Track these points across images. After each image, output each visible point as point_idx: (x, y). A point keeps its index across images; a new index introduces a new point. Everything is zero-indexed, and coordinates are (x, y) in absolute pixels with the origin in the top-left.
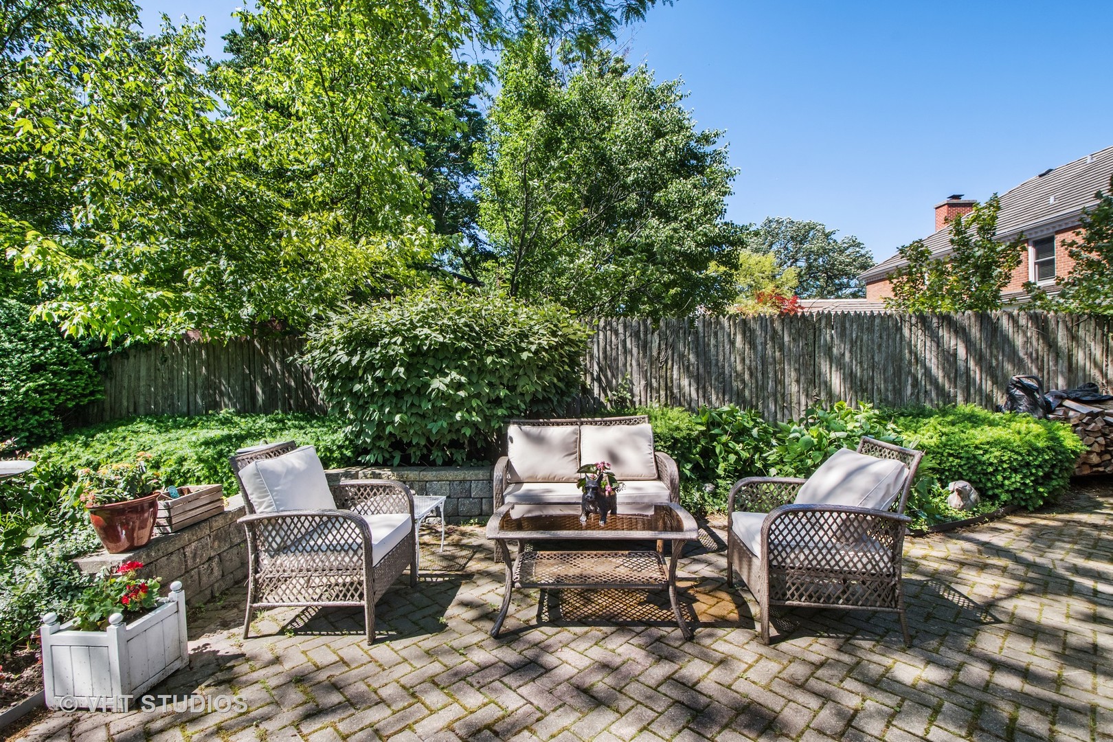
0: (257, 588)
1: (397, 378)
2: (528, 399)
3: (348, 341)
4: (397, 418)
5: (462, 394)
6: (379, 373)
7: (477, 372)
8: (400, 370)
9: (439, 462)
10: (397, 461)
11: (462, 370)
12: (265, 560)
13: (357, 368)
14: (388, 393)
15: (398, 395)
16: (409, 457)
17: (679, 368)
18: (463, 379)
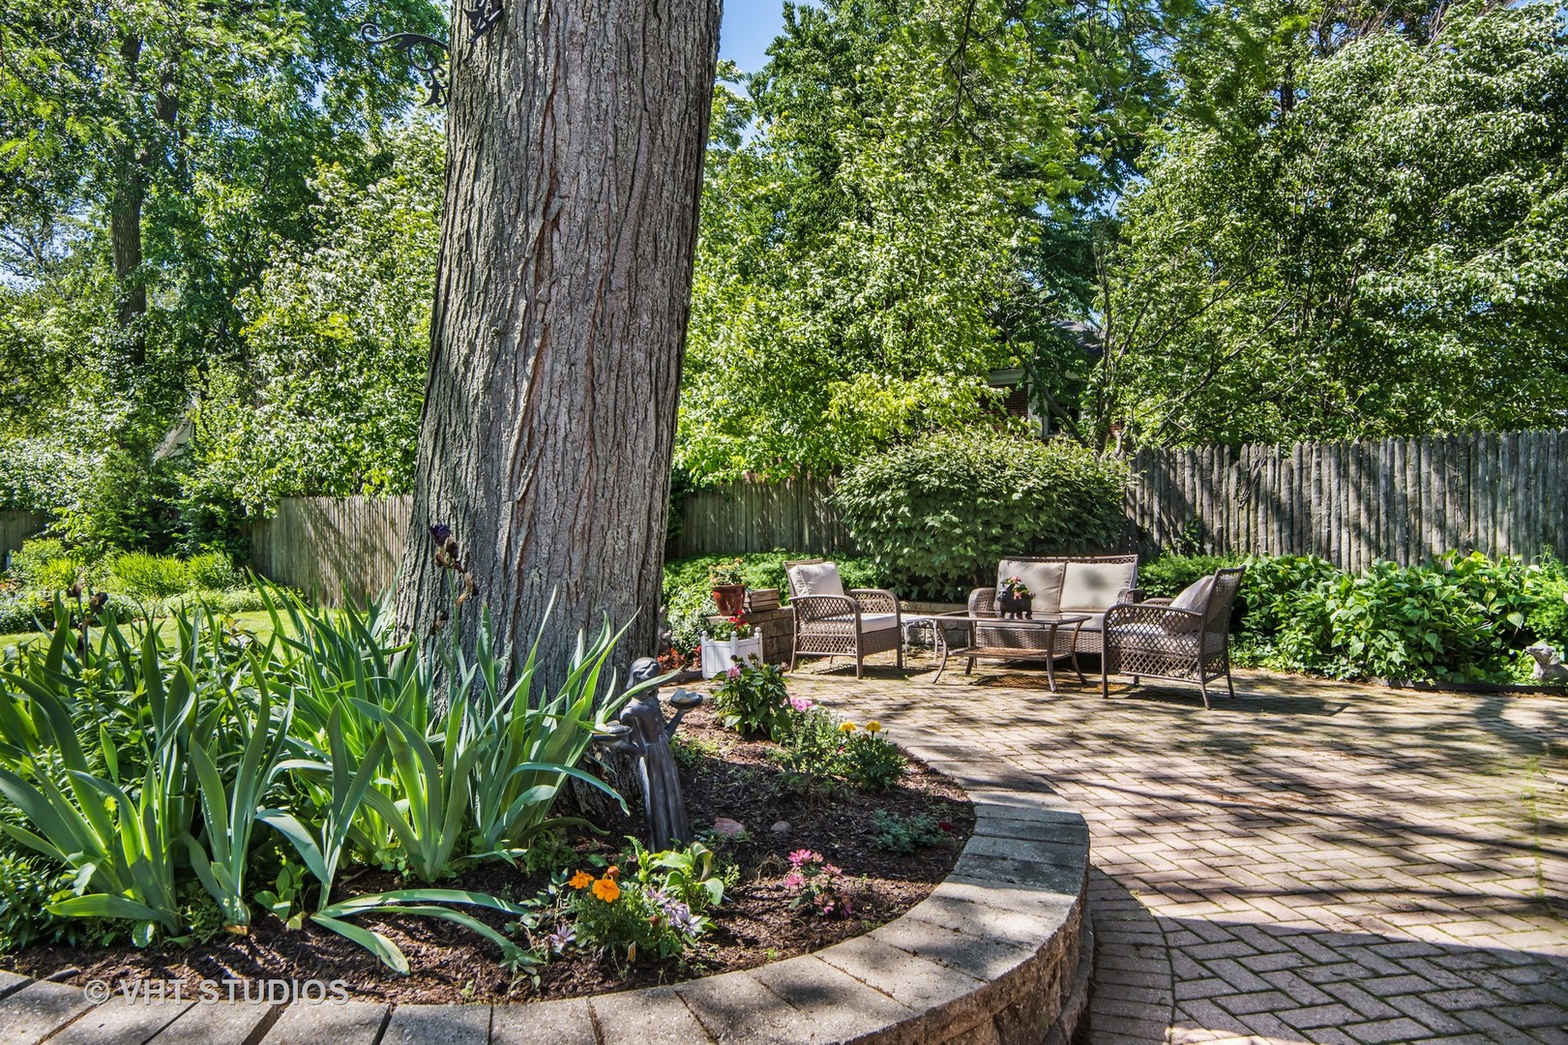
0: (798, 643)
1: (904, 517)
2: (1026, 538)
3: (868, 484)
4: (906, 551)
5: (958, 531)
6: (890, 512)
7: (970, 512)
8: (904, 509)
9: (951, 597)
10: (914, 595)
11: (955, 511)
12: (803, 625)
13: (875, 508)
14: (899, 529)
15: (908, 531)
16: (926, 592)
17: (1267, 509)
18: (955, 519)
